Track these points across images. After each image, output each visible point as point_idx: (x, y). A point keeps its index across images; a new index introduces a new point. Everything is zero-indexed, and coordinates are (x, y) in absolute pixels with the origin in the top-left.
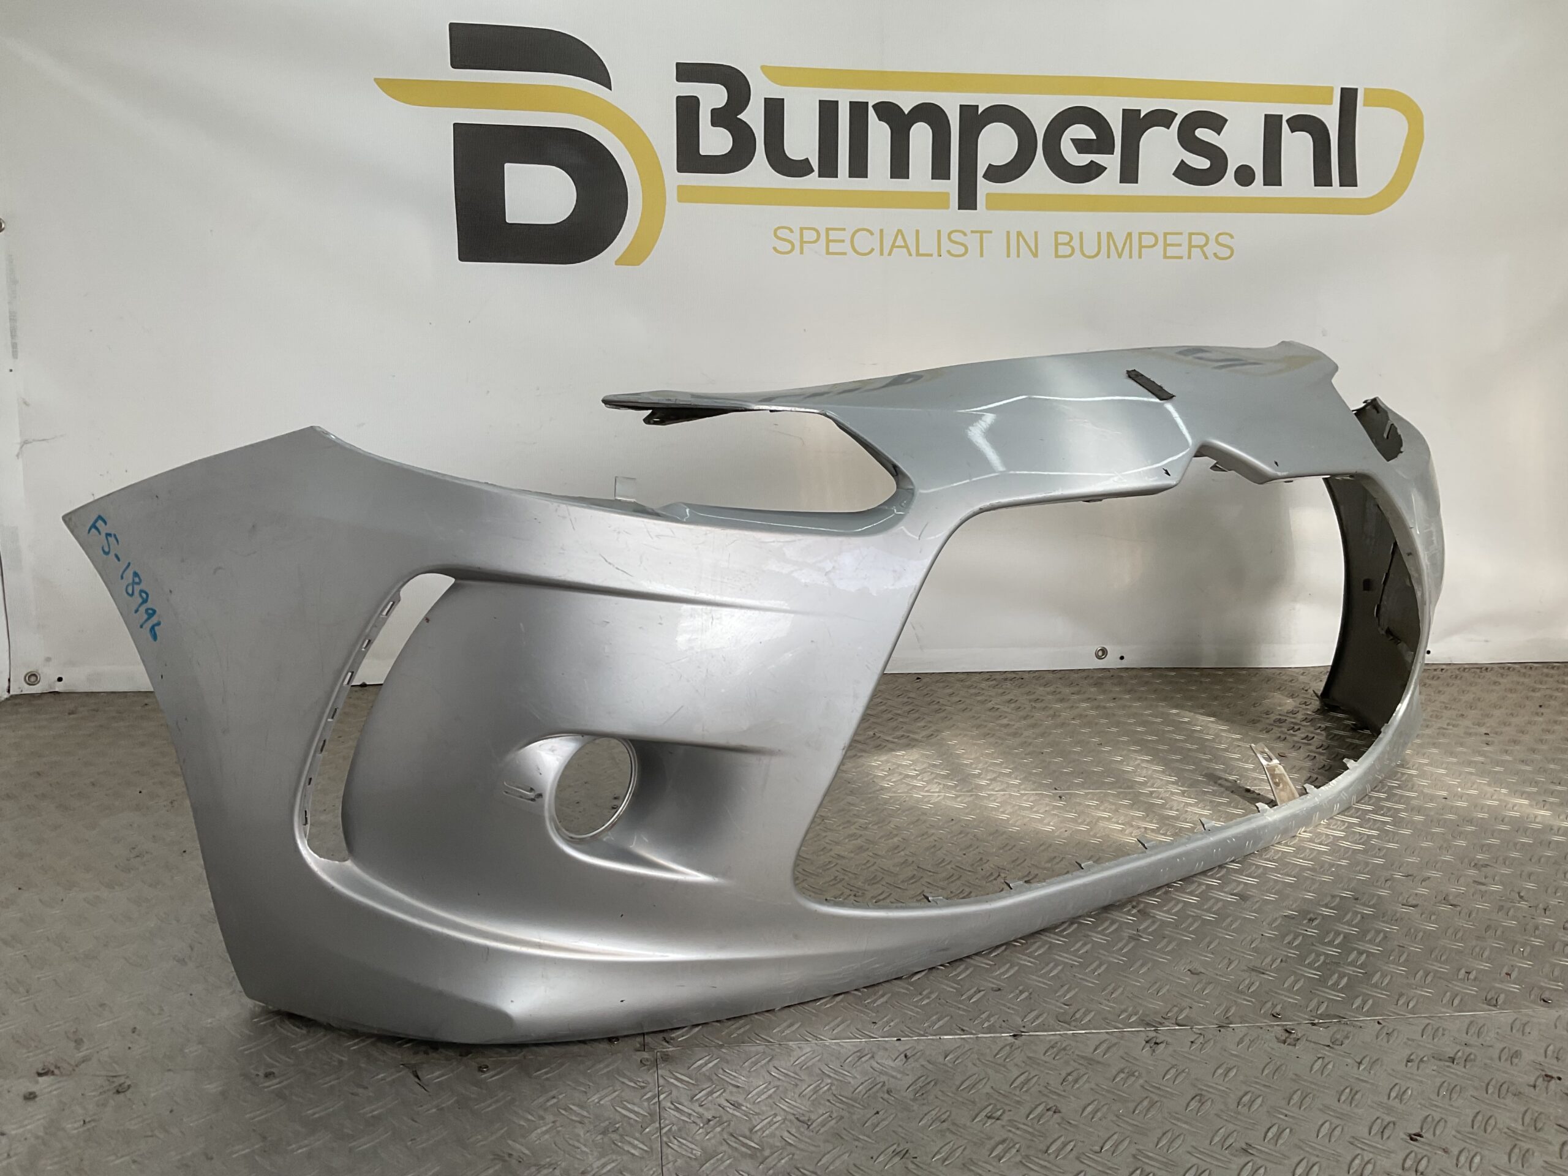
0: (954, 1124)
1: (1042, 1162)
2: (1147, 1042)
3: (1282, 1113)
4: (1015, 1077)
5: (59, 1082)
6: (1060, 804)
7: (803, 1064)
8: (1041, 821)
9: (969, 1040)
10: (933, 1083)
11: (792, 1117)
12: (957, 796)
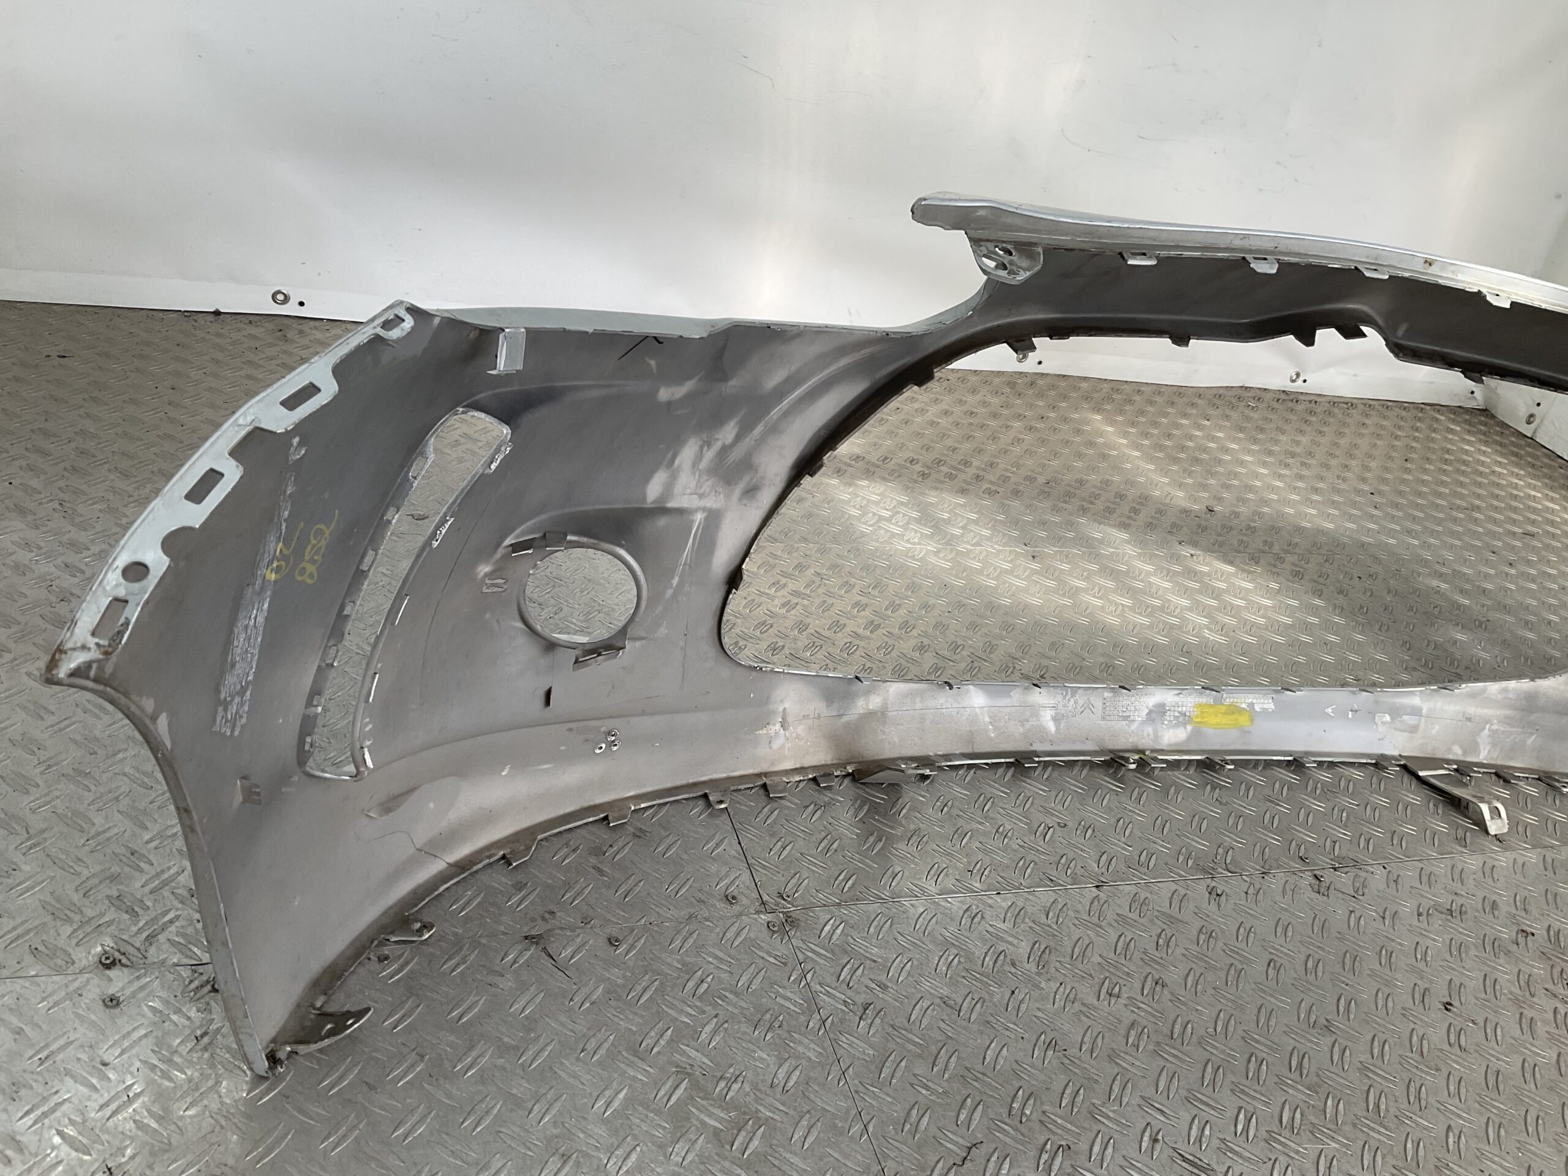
0: (1084, 1004)
1: (1172, 1051)
2: (1210, 893)
3: (1343, 982)
4: (1115, 940)
5: (138, 978)
6: (1035, 566)
7: (924, 927)
8: (1026, 590)
9: (1060, 892)
10: (1047, 951)
11: (938, 1001)
12: (939, 551)
